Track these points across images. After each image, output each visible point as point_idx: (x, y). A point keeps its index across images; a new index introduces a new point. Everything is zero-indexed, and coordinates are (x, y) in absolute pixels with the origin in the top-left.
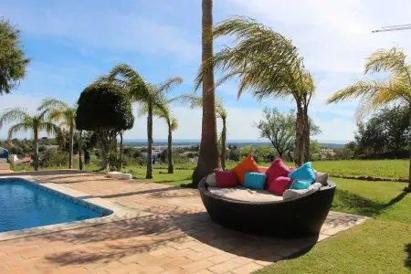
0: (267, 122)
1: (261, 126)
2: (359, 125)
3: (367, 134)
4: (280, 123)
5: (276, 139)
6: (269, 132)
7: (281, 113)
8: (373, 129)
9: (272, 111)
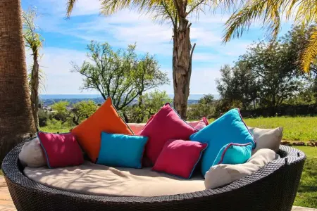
0: (93, 64)
1: (85, 70)
2: (224, 71)
3: (235, 82)
4: (113, 67)
5: (108, 90)
6: (98, 79)
7: (115, 52)
8: (242, 76)
9: (101, 47)
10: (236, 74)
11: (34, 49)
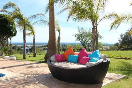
0: (79, 33)
1: (76, 35)
2: (121, 35)
3: (124, 39)
4: (84, 34)
5: (83, 41)
6: (80, 38)
7: (85, 30)
8: (127, 37)
9: (81, 29)
10: (125, 36)
11: (59, 31)
